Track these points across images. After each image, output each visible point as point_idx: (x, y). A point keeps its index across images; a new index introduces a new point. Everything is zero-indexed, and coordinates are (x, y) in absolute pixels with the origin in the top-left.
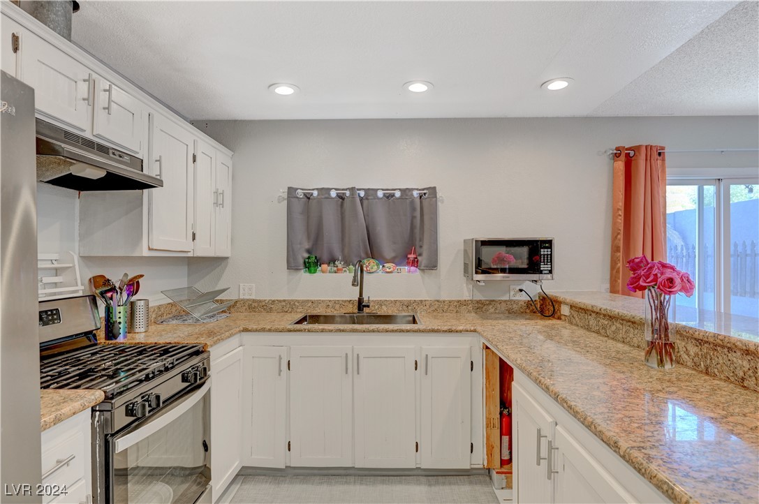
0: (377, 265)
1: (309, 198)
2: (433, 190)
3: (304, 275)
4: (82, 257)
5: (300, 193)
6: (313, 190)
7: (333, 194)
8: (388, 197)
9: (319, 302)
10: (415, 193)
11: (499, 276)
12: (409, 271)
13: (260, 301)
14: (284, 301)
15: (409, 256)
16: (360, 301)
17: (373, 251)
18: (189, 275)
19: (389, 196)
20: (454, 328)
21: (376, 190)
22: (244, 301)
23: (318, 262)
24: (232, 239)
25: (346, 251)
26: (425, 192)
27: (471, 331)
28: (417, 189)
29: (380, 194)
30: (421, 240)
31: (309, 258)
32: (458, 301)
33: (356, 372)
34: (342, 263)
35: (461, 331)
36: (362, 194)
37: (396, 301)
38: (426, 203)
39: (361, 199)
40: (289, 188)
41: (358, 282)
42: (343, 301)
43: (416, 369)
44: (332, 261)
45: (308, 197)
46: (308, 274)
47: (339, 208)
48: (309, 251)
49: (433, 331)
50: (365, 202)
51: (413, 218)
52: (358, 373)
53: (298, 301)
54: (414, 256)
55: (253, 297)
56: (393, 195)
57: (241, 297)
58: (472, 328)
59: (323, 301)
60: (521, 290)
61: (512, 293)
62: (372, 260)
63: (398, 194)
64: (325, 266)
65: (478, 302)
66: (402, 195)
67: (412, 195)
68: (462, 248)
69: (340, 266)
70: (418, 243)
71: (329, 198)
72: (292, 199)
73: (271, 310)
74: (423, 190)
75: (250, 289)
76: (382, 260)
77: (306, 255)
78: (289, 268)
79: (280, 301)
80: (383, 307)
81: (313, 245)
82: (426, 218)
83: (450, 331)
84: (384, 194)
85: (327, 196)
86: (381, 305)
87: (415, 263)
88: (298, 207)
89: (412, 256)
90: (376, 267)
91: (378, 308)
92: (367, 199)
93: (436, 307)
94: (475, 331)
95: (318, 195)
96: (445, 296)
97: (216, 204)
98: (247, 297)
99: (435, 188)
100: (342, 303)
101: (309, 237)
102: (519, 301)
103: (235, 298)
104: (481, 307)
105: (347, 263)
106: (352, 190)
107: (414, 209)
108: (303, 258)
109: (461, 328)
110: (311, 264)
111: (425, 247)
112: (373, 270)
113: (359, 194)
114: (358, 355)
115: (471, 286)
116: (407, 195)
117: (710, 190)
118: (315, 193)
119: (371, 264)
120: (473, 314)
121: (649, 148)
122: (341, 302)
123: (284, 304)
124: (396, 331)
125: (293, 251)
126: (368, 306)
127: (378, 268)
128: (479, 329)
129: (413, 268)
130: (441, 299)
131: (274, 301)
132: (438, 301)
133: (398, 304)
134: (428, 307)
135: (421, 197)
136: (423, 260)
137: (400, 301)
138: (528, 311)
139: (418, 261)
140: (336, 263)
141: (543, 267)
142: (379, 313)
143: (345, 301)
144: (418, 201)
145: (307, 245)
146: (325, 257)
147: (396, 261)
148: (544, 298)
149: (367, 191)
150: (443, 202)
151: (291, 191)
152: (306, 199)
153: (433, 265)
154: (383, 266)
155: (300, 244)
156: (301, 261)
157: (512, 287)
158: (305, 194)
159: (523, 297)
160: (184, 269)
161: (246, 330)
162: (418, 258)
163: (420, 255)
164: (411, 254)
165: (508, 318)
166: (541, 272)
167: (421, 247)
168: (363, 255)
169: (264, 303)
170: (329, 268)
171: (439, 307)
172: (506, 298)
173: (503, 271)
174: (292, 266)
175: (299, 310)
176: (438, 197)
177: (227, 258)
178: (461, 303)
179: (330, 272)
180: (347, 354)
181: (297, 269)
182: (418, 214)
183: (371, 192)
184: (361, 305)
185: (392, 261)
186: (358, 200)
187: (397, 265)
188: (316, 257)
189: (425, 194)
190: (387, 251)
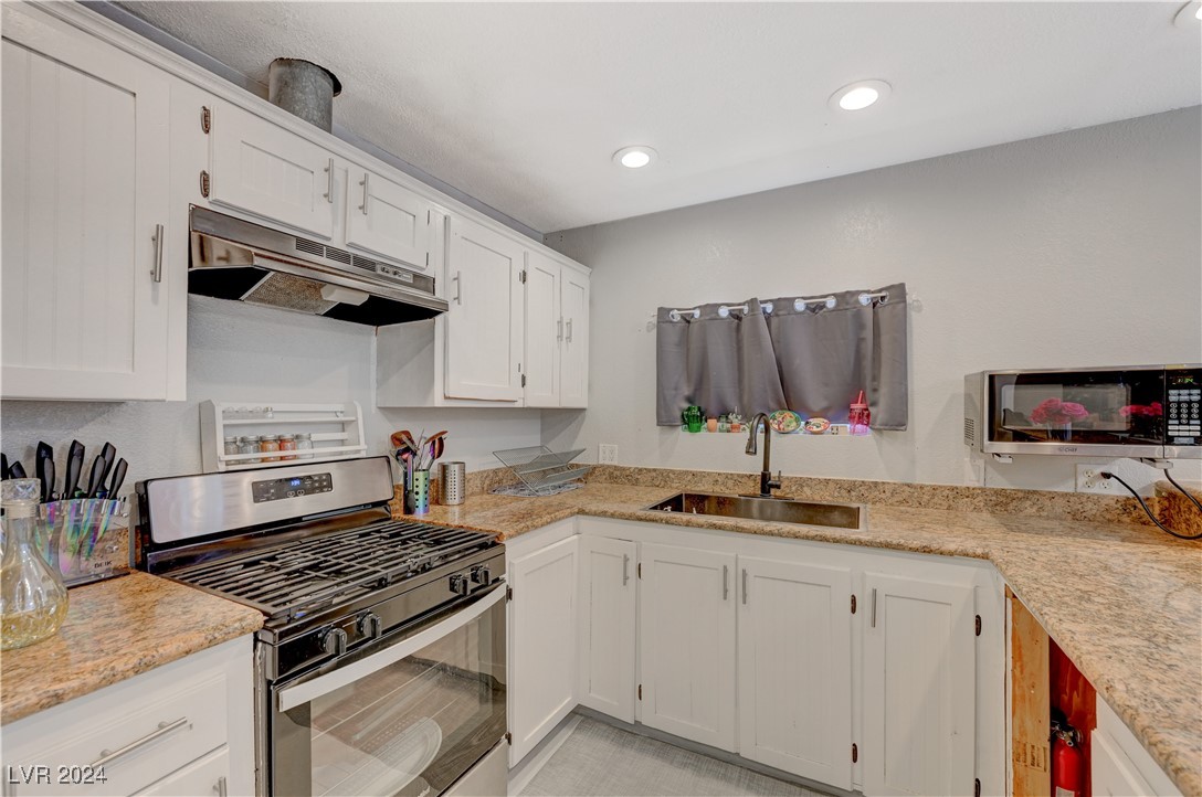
0: (797, 421)
1: (689, 322)
2: (899, 291)
3: (681, 434)
4: (382, 409)
5: (676, 316)
6: (694, 309)
7: (724, 312)
8: (813, 310)
9: (703, 475)
10: (864, 300)
11: (1050, 447)
12: (853, 432)
13: (624, 469)
14: (655, 470)
15: (853, 406)
16: (765, 477)
17: (789, 398)
18: (542, 431)
19: (816, 308)
20: (935, 546)
21: (792, 300)
22: (604, 468)
23: (703, 416)
24: (590, 386)
25: (746, 398)
26: (883, 294)
27: (975, 556)
28: (868, 292)
29: (800, 306)
30: (875, 378)
31: (689, 409)
32: (952, 489)
33: (740, 599)
34: (740, 417)
35: (951, 554)
36: (769, 308)
37: (827, 481)
38: (884, 314)
39: (768, 318)
40: (660, 309)
42: (738, 475)
43: (853, 610)
44: (724, 414)
45: (687, 320)
46: (688, 433)
47: (734, 334)
48: (689, 400)
49: (887, 546)
50: (774, 321)
51: (860, 341)
52: (744, 602)
53: (673, 472)
54: (863, 406)
55: (616, 463)
56: (822, 306)
57: (601, 462)
58: (979, 551)
59: (709, 474)
60: (1107, 476)
61: (1082, 480)
62: (788, 413)
63: (831, 303)
64: (712, 422)
65: (997, 492)
66: (838, 304)
67: (858, 302)
68: (962, 390)
69: (736, 422)
70: (868, 383)
71: (718, 318)
72: (664, 325)
73: (636, 483)
74: (880, 291)
75: (612, 452)
76: (804, 413)
77: (686, 405)
78: (659, 423)
79: (649, 470)
80: (805, 489)
81: (696, 390)
82: (885, 339)
83: (927, 550)
84: (807, 305)
85: (713, 315)
86: (802, 486)
87: (864, 418)
88: (673, 336)
89: (858, 407)
90: (794, 424)
91: (797, 490)
92: (777, 315)
93: (904, 495)
94: (985, 557)
95: (701, 315)
96: (923, 478)
97: (560, 337)
98: (607, 462)
99: (902, 286)
100: (738, 479)
101: (689, 379)
102: (1100, 497)
103: (592, 462)
104: (1003, 504)
105: (746, 417)
106: (753, 302)
107: (860, 326)
108: (680, 409)
109: (952, 547)
110: (694, 418)
111: (884, 390)
112: (790, 429)
113: (764, 309)
114: (744, 571)
115: (981, 463)
116: (847, 304)
118: (697, 313)
119: (784, 419)
120: (986, 515)
122: (736, 477)
123: (654, 474)
124: (813, 538)
125: (665, 399)
126: (778, 487)
127: (799, 425)
128: (996, 554)
129: (859, 426)
130: (917, 482)
131: (640, 470)
132: (908, 486)
133: (831, 485)
134: (889, 495)
135: (874, 305)
136: (880, 413)
137: (836, 482)
138: (1125, 519)
139: (868, 416)
140: (730, 416)
141: (1174, 429)
142: (797, 499)
143: (743, 476)
144: (869, 313)
145: (686, 391)
146: (713, 408)
147: (829, 414)
148: (1172, 497)
149: (776, 302)
150: (919, 309)
151: (663, 313)
152: (684, 324)
153: (898, 422)
154: (807, 423)
155: (676, 389)
156: (678, 414)
157: (1081, 468)
158: (682, 317)
159: (1114, 490)
160: (536, 425)
161: (582, 512)
162: (871, 409)
163: (874, 404)
164: (857, 402)
165: (1071, 532)
166: (1170, 441)
167: (875, 390)
168: (772, 405)
169: (628, 472)
170: (719, 424)
171: (911, 498)
172: (1067, 488)
173: (1059, 435)
174: (664, 421)
175: (674, 485)
176: (909, 300)
177: (582, 410)
178: (957, 493)
179: (721, 431)
180: (725, 567)
181: (673, 426)
182: (868, 334)
183: (783, 303)
184: (766, 484)
185: (822, 414)
186: (762, 318)
187: (831, 421)
188: (699, 409)
189: (883, 298)
190: (816, 400)
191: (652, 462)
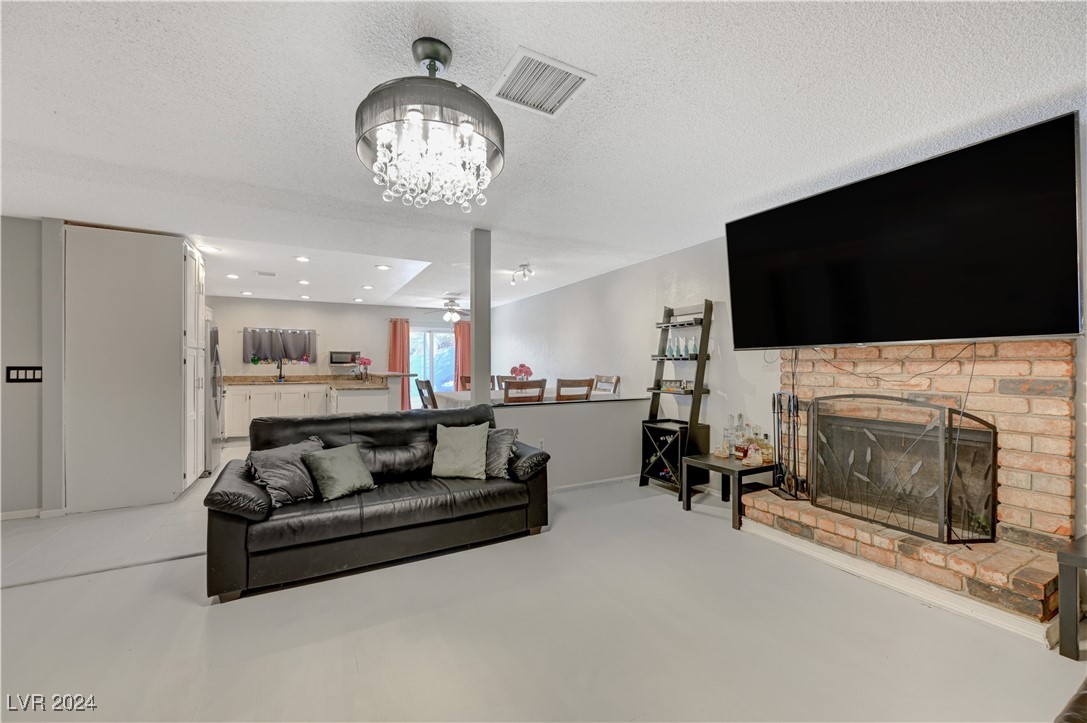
0: (288, 361)
1: (255, 332)
2: (314, 331)
3: (252, 365)
5: (250, 330)
6: (256, 329)
7: (267, 331)
12: (303, 363)
13: (228, 377)
14: (241, 376)
16: (281, 375)
17: (287, 355)
19: (294, 333)
21: (288, 330)
23: (259, 359)
25: (272, 355)
28: (307, 331)
29: (290, 332)
30: (309, 351)
32: (325, 375)
36: (281, 331)
37: (296, 375)
38: (311, 336)
39: (281, 334)
40: (244, 328)
41: (279, 367)
42: (272, 375)
44: (266, 359)
46: (254, 365)
47: (270, 337)
48: (254, 355)
51: (305, 342)
52: (280, 399)
53: (249, 376)
54: (306, 357)
56: (296, 333)
59: (261, 376)
62: (285, 359)
63: (298, 332)
64: (262, 361)
65: (334, 374)
66: (300, 333)
67: (305, 333)
68: (327, 354)
69: (270, 361)
70: (307, 352)
72: (246, 333)
74: (310, 331)
76: (291, 359)
77: (253, 357)
78: (244, 361)
79: (239, 377)
80: (291, 377)
81: (257, 352)
82: (311, 342)
84: (292, 332)
85: (264, 332)
87: (306, 360)
88: (249, 336)
89: (304, 358)
91: (288, 378)
92: (284, 334)
93: (316, 378)
96: (320, 374)
101: (254, 348)
104: (335, 378)
105: (273, 360)
106: (276, 330)
107: (305, 339)
110: (254, 361)
111: (311, 354)
112: (285, 363)
115: (330, 369)
116: (302, 333)
117: (428, 334)
118: (258, 330)
119: (285, 361)
121: (401, 320)
123: (241, 378)
125: (245, 355)
126: (284, 377)
129: (305, 362)
130: (318, 375)
131: (235, 377)
132: (316, 376)
133: (299, 377)
134: (312, 378)
135: (308, 334)
136: (310, 359)
137: (298, 374)
140: (268, 360)
145: (252, 353)
146: (263, 357)
149: (283, 330)
150: (319, 337)
151: (245, 330)
152: (253, 333)
153: (314, 361)
154: (292, 361)
155: (248, 352)
156: (251, 359)
157: (347, 369)
158: (252, 331)
159: (352, 373)
163: (308, 357)
164: (304, 356)
166: (358, 363)
167: (309, 354)
168: (281, 357)
170: (265, 362)
172: (343, 372)
174: (246, 361)
176: (317, 334)
178: (327, 376)
179: (265, 364)
181: (249, 362)
182: (307, 340)
183: (285, 331)
185: (296, 359)
186: (279, 334)
187: (298, 361)
189: (311, 333)
190: (293, 355)
191: (240, 374)
